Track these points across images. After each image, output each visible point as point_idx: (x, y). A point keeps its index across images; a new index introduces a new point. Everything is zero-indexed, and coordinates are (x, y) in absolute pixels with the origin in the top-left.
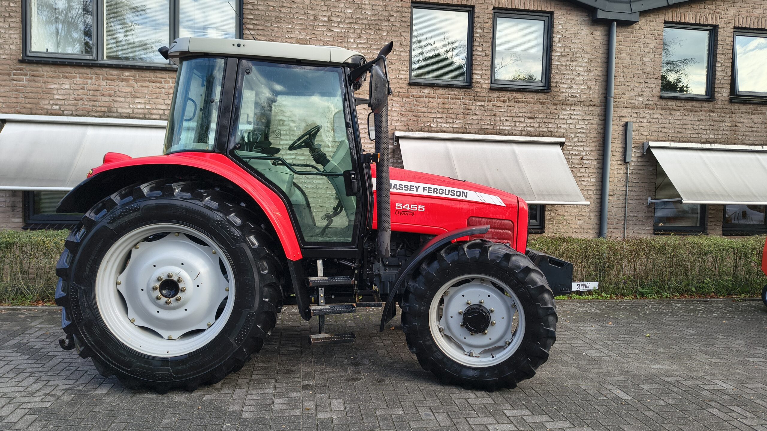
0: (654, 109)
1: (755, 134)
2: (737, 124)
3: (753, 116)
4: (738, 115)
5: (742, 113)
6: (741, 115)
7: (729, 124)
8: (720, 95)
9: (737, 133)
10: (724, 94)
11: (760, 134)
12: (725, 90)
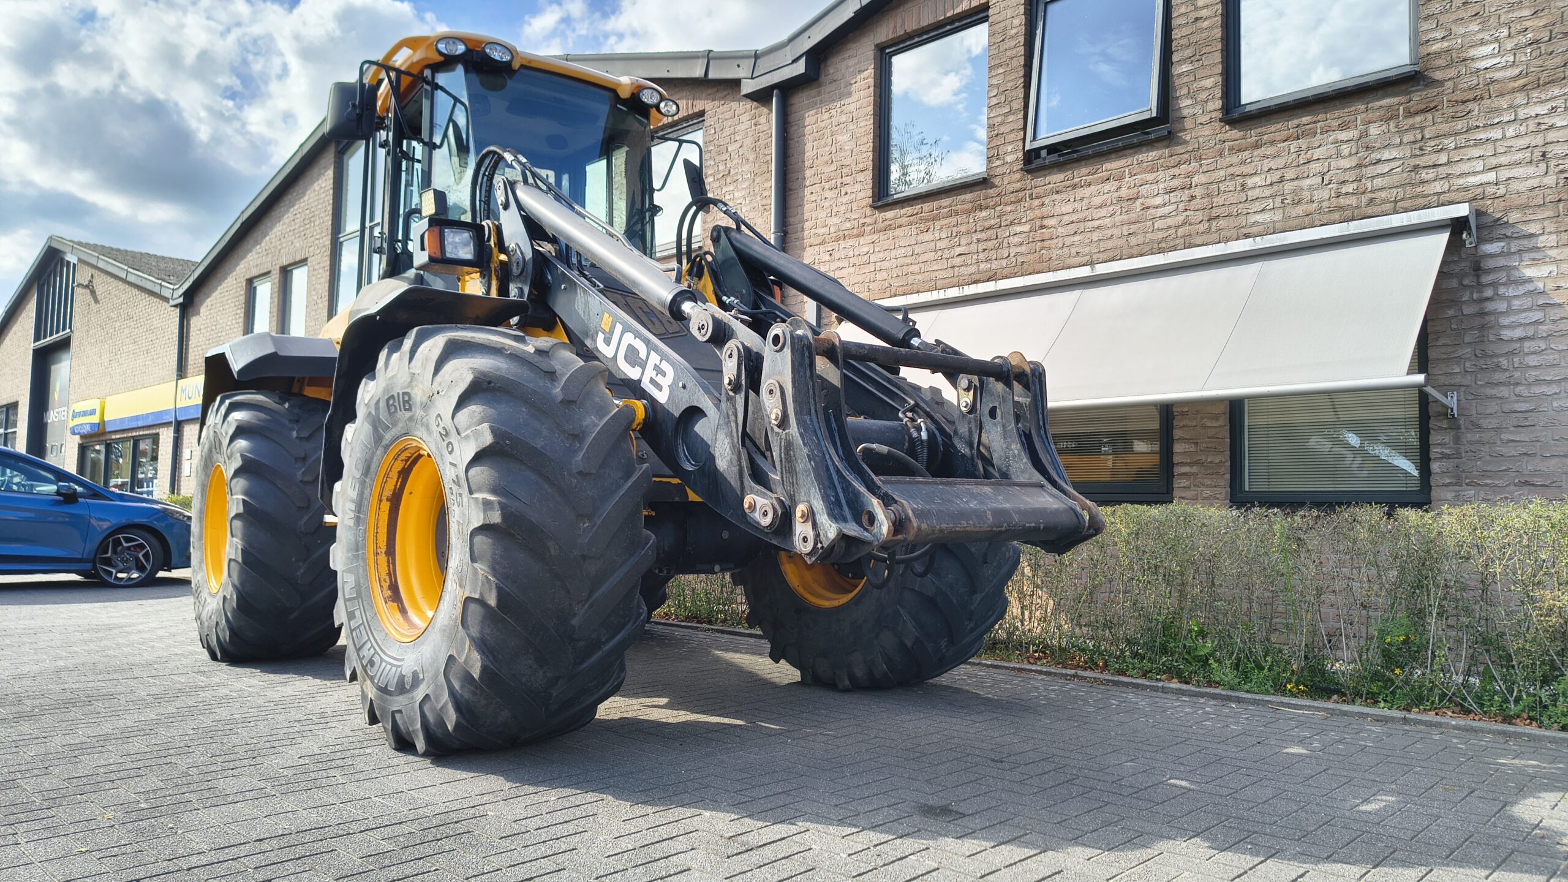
0: (861, 235)
1: (1095, 236)
2: (1046, 222)
3: (1087, 192)
4: (1047, 200)
5: (1057, 192)
6: (1055, 196)
7: (1026, 228)
8: (998, 163)
9: (1046, 244)
10: (1009, 158)
11: (1109, 233)
12: (1010, 148)
